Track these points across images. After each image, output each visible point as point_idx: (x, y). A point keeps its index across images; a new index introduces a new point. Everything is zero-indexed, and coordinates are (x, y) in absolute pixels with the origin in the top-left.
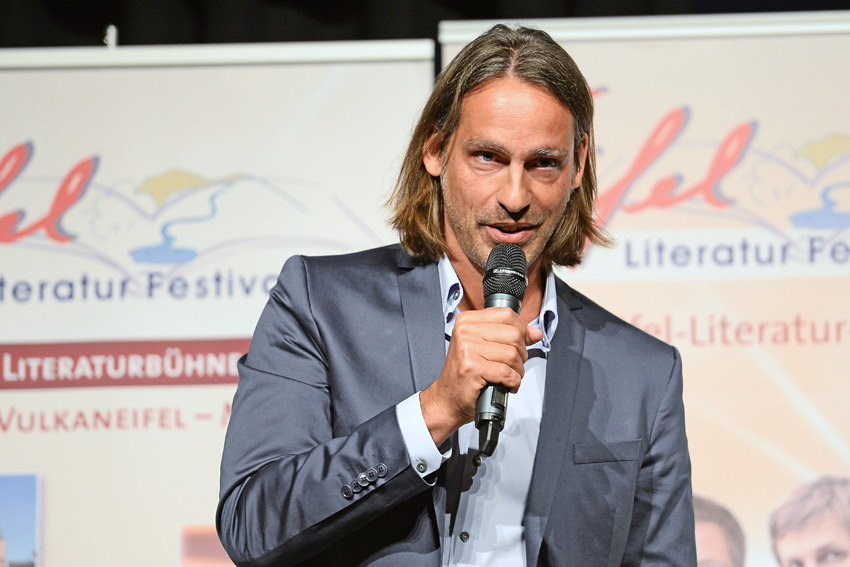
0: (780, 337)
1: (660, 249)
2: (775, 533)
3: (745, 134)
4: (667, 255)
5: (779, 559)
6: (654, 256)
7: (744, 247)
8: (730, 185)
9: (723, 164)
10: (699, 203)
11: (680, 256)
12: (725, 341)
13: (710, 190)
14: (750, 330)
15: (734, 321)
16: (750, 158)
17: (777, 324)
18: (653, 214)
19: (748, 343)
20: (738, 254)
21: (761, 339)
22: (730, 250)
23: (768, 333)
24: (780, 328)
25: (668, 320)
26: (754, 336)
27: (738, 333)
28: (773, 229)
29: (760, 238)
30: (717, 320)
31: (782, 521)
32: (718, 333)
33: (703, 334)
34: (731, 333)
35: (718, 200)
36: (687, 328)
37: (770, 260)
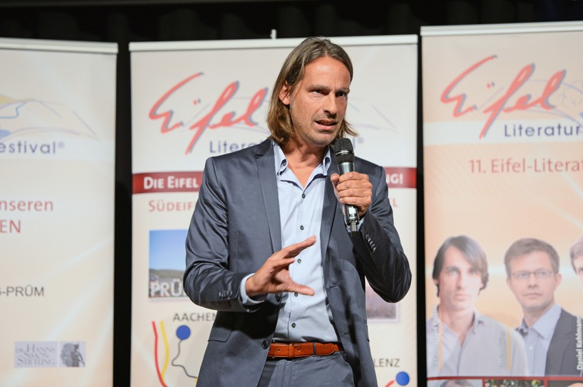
0: (575, 168)
1: (521, 128)
2: (573, 256)
3: (560, 76)
4: (523, 131)
5: (574, 268)
6: (518, 131)
7: (559, 127)
8: (552, 99)
9: (550, 90)
10: (538, 107)
11: (529, 131)
12: (550, 170)
13: (544, 102)
14: (562, 165)
15: (554, 161)
16: (562, 87)
17: (574, 162)
18: (517, 112)
19: (561, 171)
20: (556, 130)
21: (567, 169)
22: (553, 129)
23: (570, 166)
24: (576, 164)
25: (524, 160)
26: (564, 168)
27: (556, 166)
28: (573, 120)
29: (567, 123)
30: (547, 161)
31: (576, 251)
32: (547, 166)
33: (540, 167)
34: (553, 166)
35: (547, 106)
36: (533, 164)
37: (571, 133)
